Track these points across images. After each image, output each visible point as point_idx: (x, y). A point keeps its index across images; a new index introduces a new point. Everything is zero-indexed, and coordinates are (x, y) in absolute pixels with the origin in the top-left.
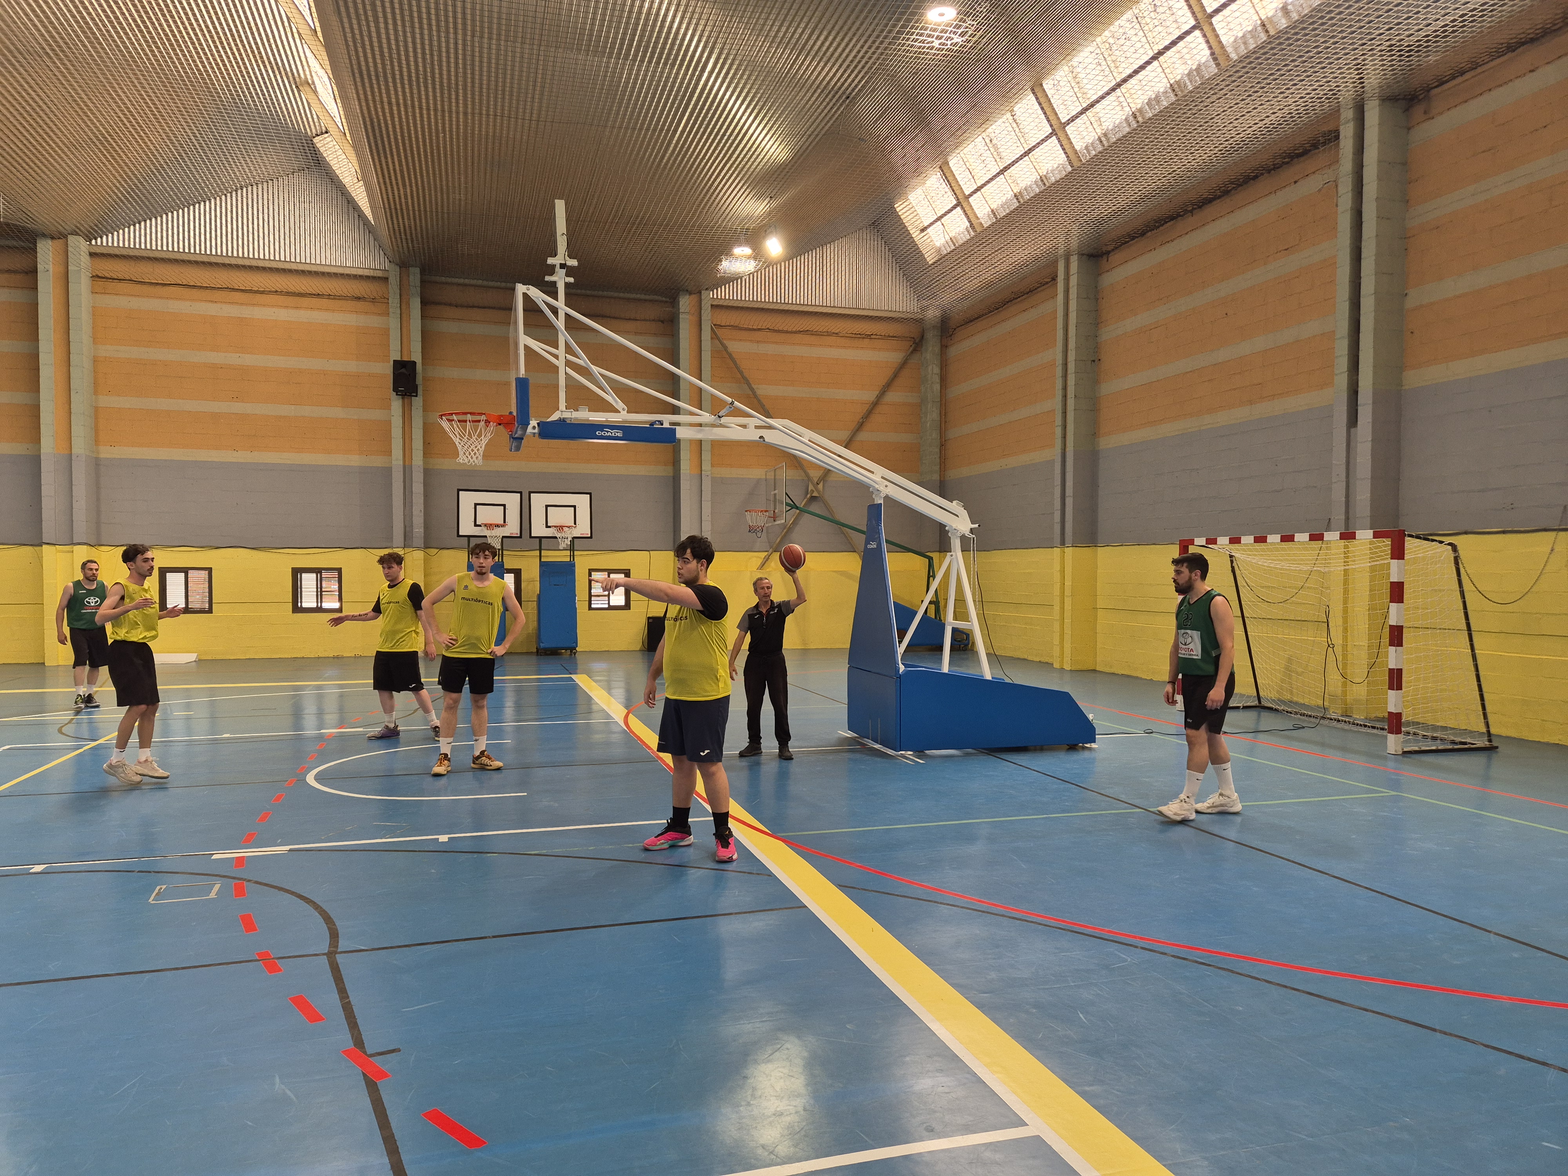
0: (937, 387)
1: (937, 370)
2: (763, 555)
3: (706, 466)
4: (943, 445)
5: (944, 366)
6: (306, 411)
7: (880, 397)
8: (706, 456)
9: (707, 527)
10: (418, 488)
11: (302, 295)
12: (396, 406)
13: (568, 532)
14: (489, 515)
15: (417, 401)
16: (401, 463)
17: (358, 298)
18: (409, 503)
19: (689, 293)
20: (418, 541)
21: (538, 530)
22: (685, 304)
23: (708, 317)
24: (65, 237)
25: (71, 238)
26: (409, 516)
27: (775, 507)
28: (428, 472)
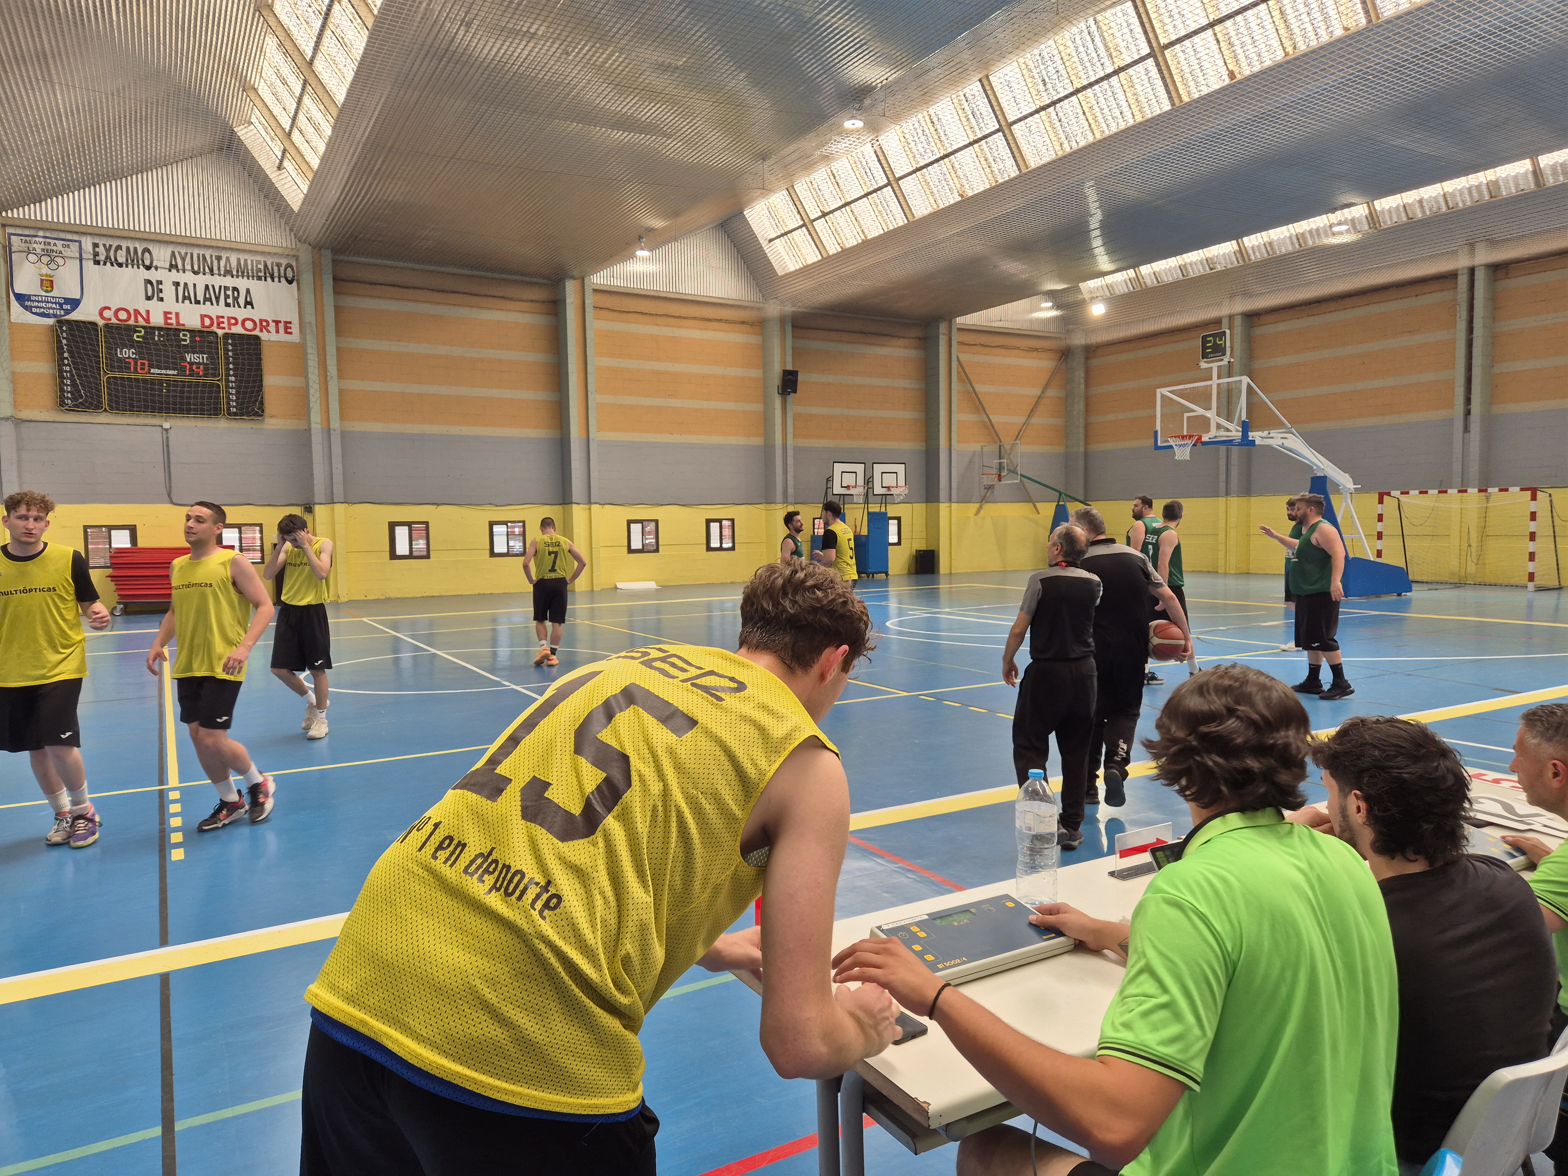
0: (1082, 386)
1: (1082, 375)
2: (978, 505)
3: (954, 443)
4: (1086, 426)
5: (1087, 371)
6: (712, 405)
7: (1043, 392)
8: (954, 435)
9: (954, 485)
10: (790, 460)
11: (709, 320)
12: (778, 401)
13: (894, 491)
14: (849, 480)
15: (791, 397)
16: (781, 442)
17: (743, 323)
18: (785, 472)
19: (945, 320)
20: (790, 499)
21: (878, 490)
22: (943, 328)
23: (955, 337)
24: (583, 278)
25: (586, 279)
26: (785, 481)
27: (1000, 472)
28: (795, 449)
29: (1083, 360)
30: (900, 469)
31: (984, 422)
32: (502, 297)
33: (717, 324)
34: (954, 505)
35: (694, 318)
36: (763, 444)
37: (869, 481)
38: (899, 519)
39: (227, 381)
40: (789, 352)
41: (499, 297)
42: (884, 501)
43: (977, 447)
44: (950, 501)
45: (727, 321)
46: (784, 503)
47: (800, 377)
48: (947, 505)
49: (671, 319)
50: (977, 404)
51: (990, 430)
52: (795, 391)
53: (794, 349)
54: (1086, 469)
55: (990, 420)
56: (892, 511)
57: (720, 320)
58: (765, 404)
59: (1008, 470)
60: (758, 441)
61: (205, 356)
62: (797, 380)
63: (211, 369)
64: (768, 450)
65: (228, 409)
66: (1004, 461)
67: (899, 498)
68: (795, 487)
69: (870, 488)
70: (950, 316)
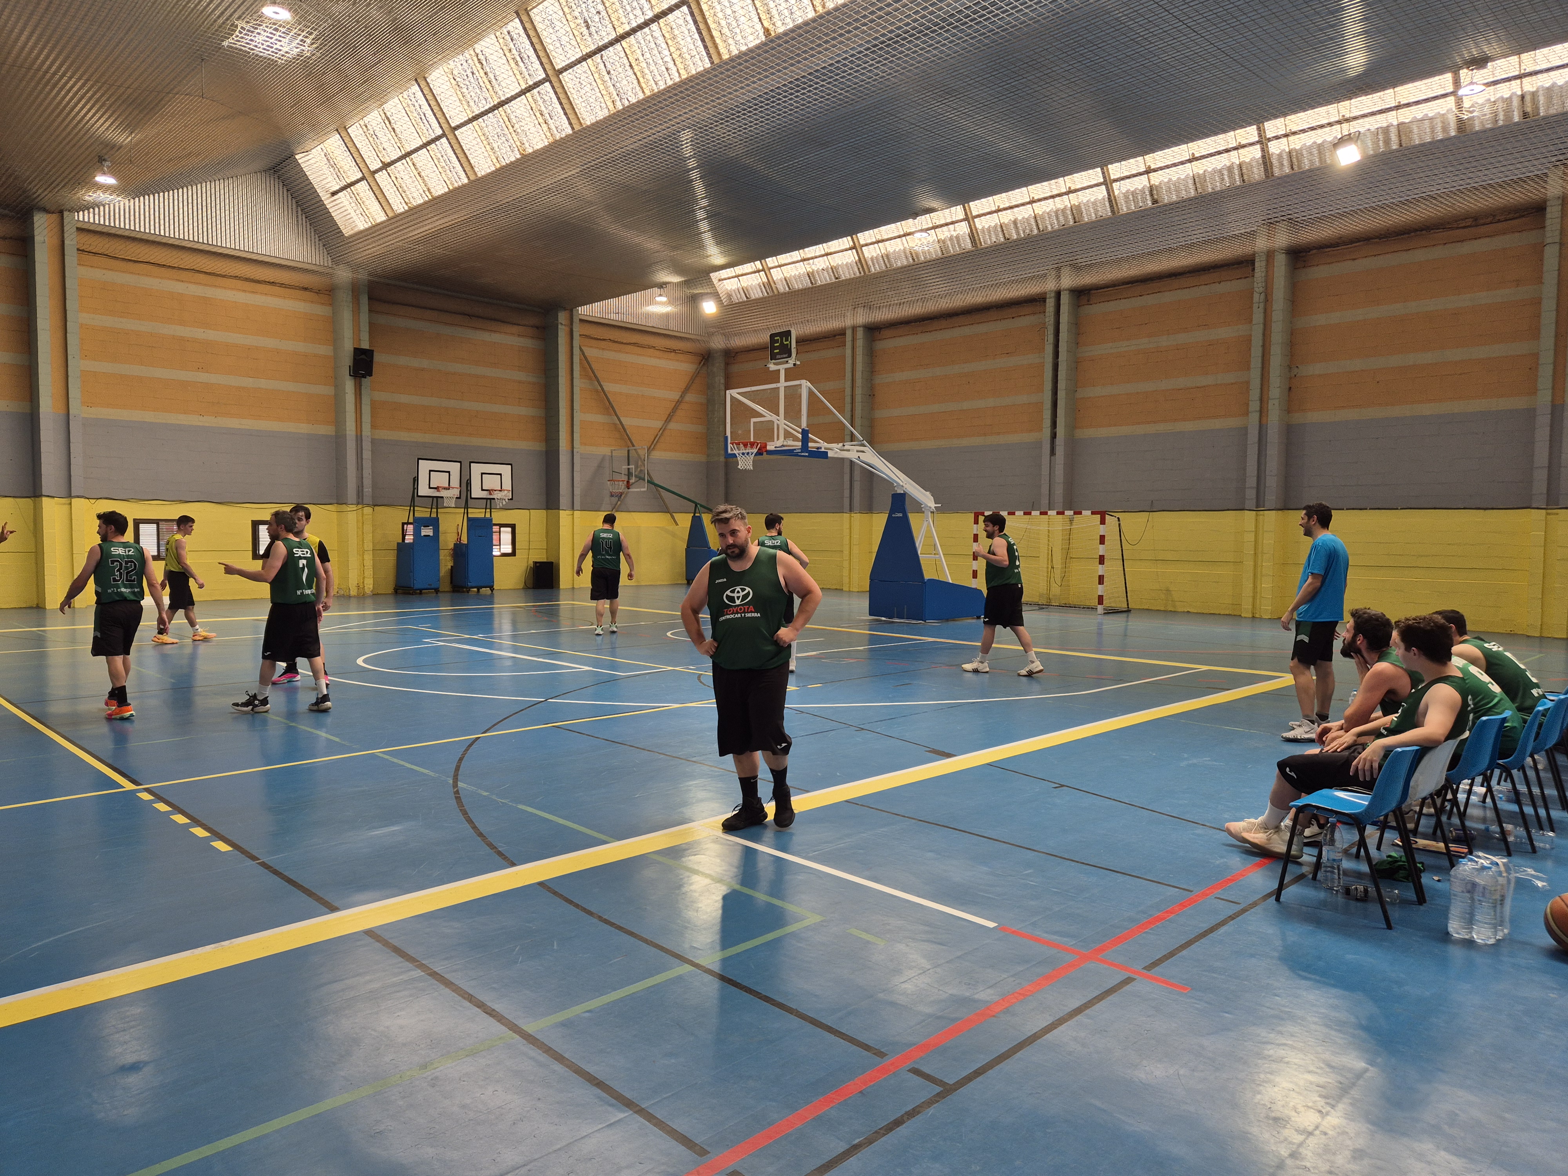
1: (722, 381)
3: (577, 444)
6: (263, 384)
7: (682, 397)
8: (576, 436)
9: (577, 491)
10: (367, 454)
11: (261, 282)
12: (349, 385)
13: (496, 495)
14: (439, 480)
15: (366, 381)
16: (354, 433)
17: (306, 289)
18: (360, 467)
19: (565, 309)
20: (367, 499)
21: (476, 492)
22: (562, 317)
23: (577, 329)
24: (61, 212)
25: (66, 214)
26: (360, 478)
27: (629, 479)
28: (373, 441)
29: (722, 365)
30: (506, 470)
31: (615, 424)
33: (268, 287)
34: (577, 514)
35: (236, 277)
36: (334, 433)
37: (466, 484)
38: (513, 527)
40: (365, 327)
42: (488, 506)
43: (605, 451)
44: (573, 509)
45: (282, 285)
46: (358, 504)
47: (378, 358)
48: (569, 512)
50: (607, 405)
51: (622, 434)
52: (371, 375)
53: (371, 324)
54: (727, 480)
55: (621, 423)
56: (498, 517)
57: (273, 283)
58: (336, 386)
59: (636, 476)
60: (327, 430)
62: (371, 361)
64: (339, 440)
66: (632, 466)
67: (504, 503)
68: (374, 486)
69: (467, 490)
70: (570, 305)
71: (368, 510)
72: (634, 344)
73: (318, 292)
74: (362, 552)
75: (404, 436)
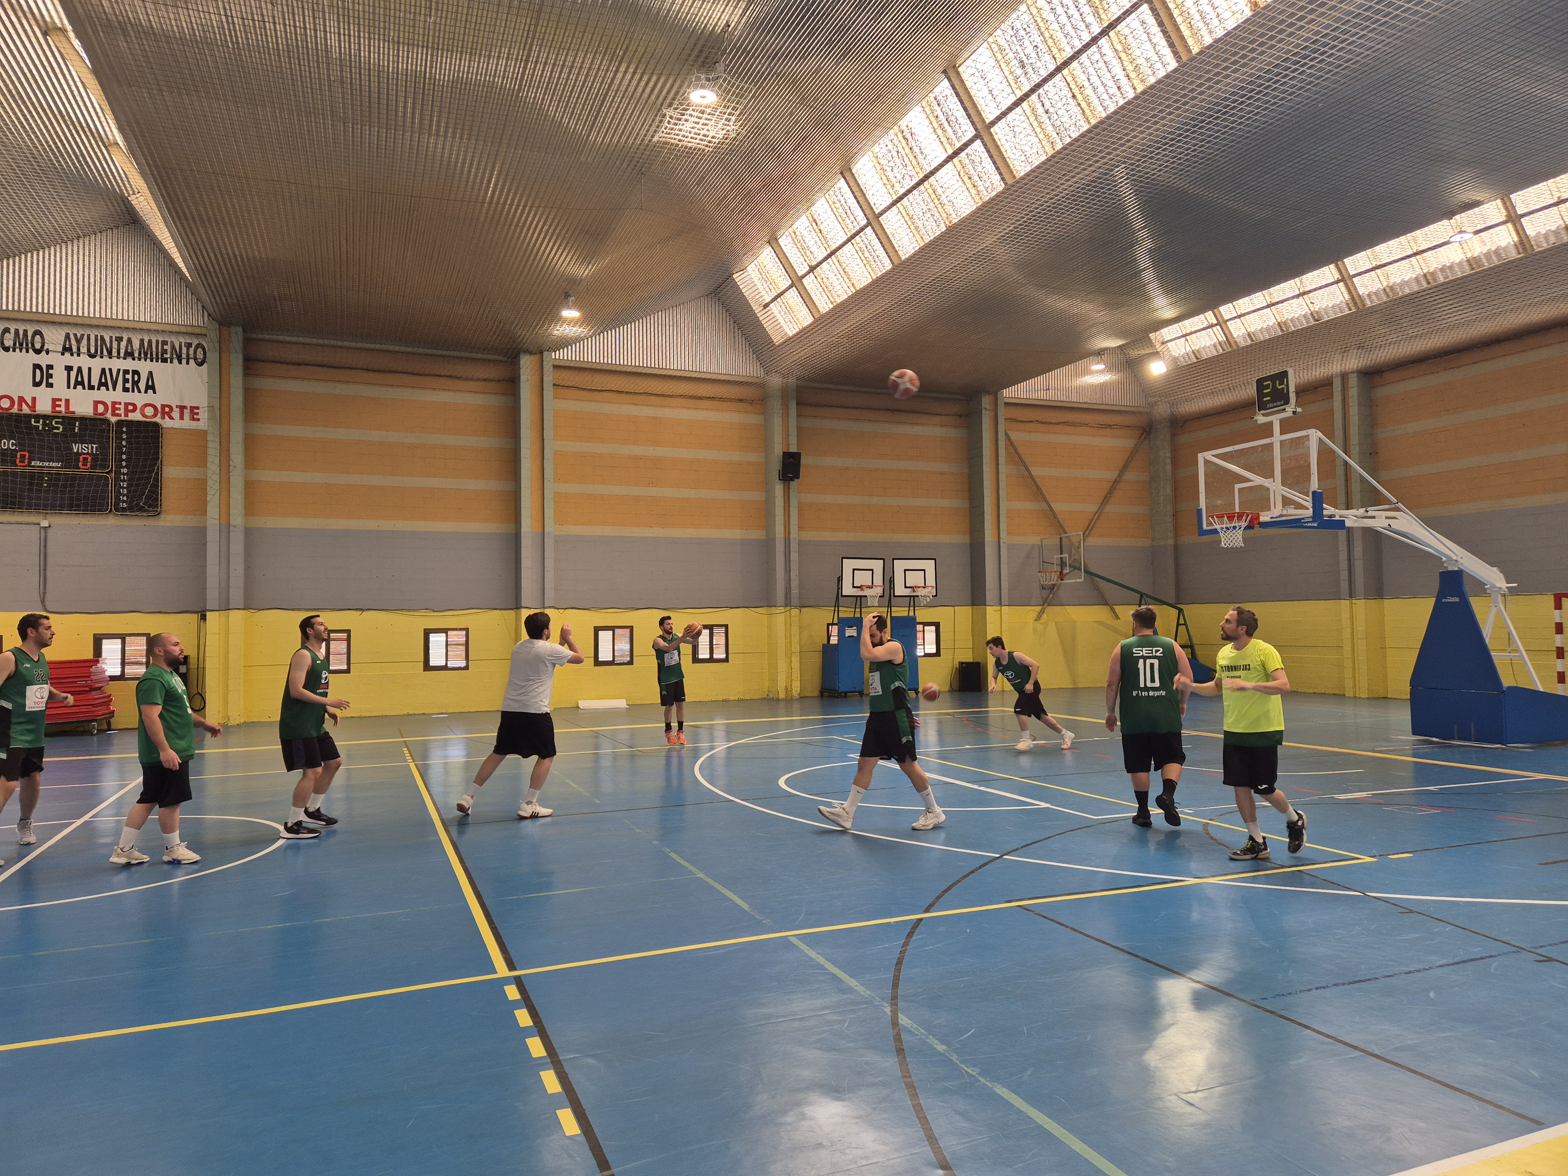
0: (1169, 468)
1: (1168, 454)
3: (1003, 535)
4: (1175, 515)
5: (1174, 451)
6: (705, 494)
7: (1119, 475)
8: (1003, 526)
9: (1005, 585)
10: (794, 556)
11: (700, 398)
12: (779, 489)
13: (920, 592)
14: (863, 578)
15: (794, 484)
16: (783, 536)
17: (741, 400)
18: (788, 570)
19: (989, 393)
20: (795, 601)
21: (900, 590)
22: (986, 401)
23: (1002, 413)
24: (541, 352)
25: (545, 353)
26: (788, 580)
27: (1062, 569)
28: (800, 543)
29: (1168, 437)
30: (929, 565)
31: (1045, 511)
32: (450, 377)
34: (1005, 609)
35: (681, 396)
36: (764, 537)
37: (889, 582)
38: (937, 625)
39: (118, 473)
40: (793, 432)
41: (445, 376)
42: (912, 604)
43: (1033, 540)
44: (1001, 604)
45: (720, 399)
46: (786, 606)
47: (804, 461)
48: (996, 608)
49: (653, 398)
50: (1037, 492)
51: (1053, 520)
53: (799, 429)
54: (1177, 566)
55: (1051, 509)
56: (922, 615)
58: (766, 491)
59: (1070, 566)
60: (757, 534)
61: (95, 446)
62: (799, 464)
63: (100, 461)
64: (768, 544)
65: (117, 504)
66: (1065, 555)
67: (928, 600)
68: (801, 587)
69: (890, 588)
70: (994, 387)
71: (795, 612)
72: (1063, 423)
73: (752, 402)
74: (789, 654)
75: (828, 536)
